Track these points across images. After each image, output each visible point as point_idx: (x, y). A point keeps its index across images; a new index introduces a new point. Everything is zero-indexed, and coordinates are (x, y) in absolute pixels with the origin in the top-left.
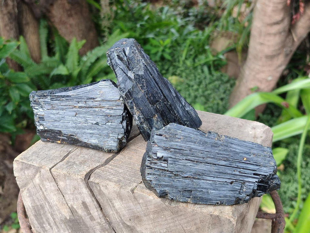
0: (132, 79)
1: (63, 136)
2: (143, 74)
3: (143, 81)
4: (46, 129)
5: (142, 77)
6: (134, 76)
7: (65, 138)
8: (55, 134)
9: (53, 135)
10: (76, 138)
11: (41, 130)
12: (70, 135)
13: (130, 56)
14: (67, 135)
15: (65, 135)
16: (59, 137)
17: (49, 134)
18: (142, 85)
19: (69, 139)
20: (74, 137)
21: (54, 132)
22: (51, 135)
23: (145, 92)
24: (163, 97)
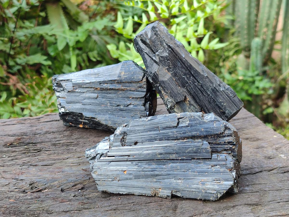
0: (157, 62)
1: (84, 119)
2: (167, 54)
3: (169, 63)
4: (67, 111)
5: (167, 58)
6: (159, 58)
7: (87, 121)
8: (77, 117)
9: (75, 118)
10: (97, 120)
11: (63, 113)
12: (91, 118)
13: (153, 39)
14: (88, 117)
15: (86, 117)
16: (80, 120)
17: (71, 117)
18: (168, 67)
19: (90, 122)
20: (95, 120)
21: (75, 115)
22: (72, 118)
23: (173, 74)
24: (192, 77)
